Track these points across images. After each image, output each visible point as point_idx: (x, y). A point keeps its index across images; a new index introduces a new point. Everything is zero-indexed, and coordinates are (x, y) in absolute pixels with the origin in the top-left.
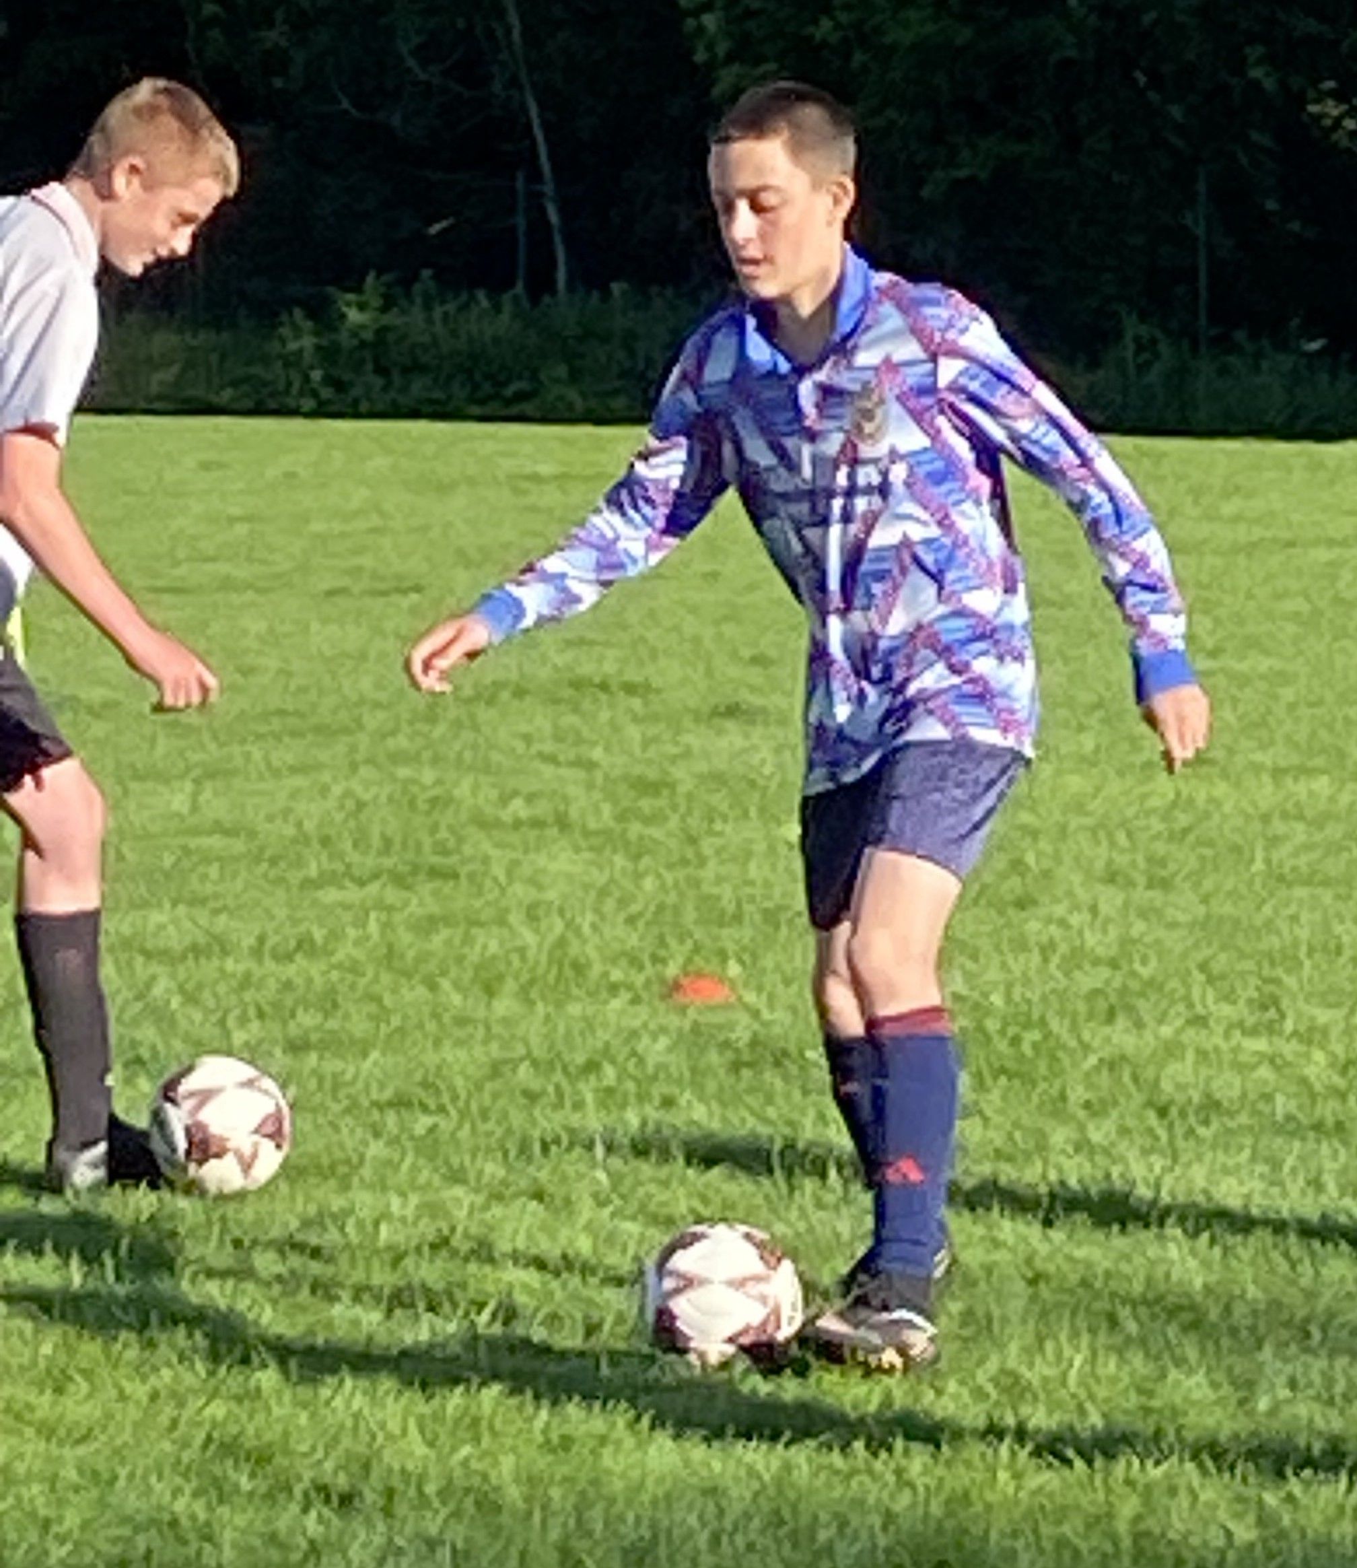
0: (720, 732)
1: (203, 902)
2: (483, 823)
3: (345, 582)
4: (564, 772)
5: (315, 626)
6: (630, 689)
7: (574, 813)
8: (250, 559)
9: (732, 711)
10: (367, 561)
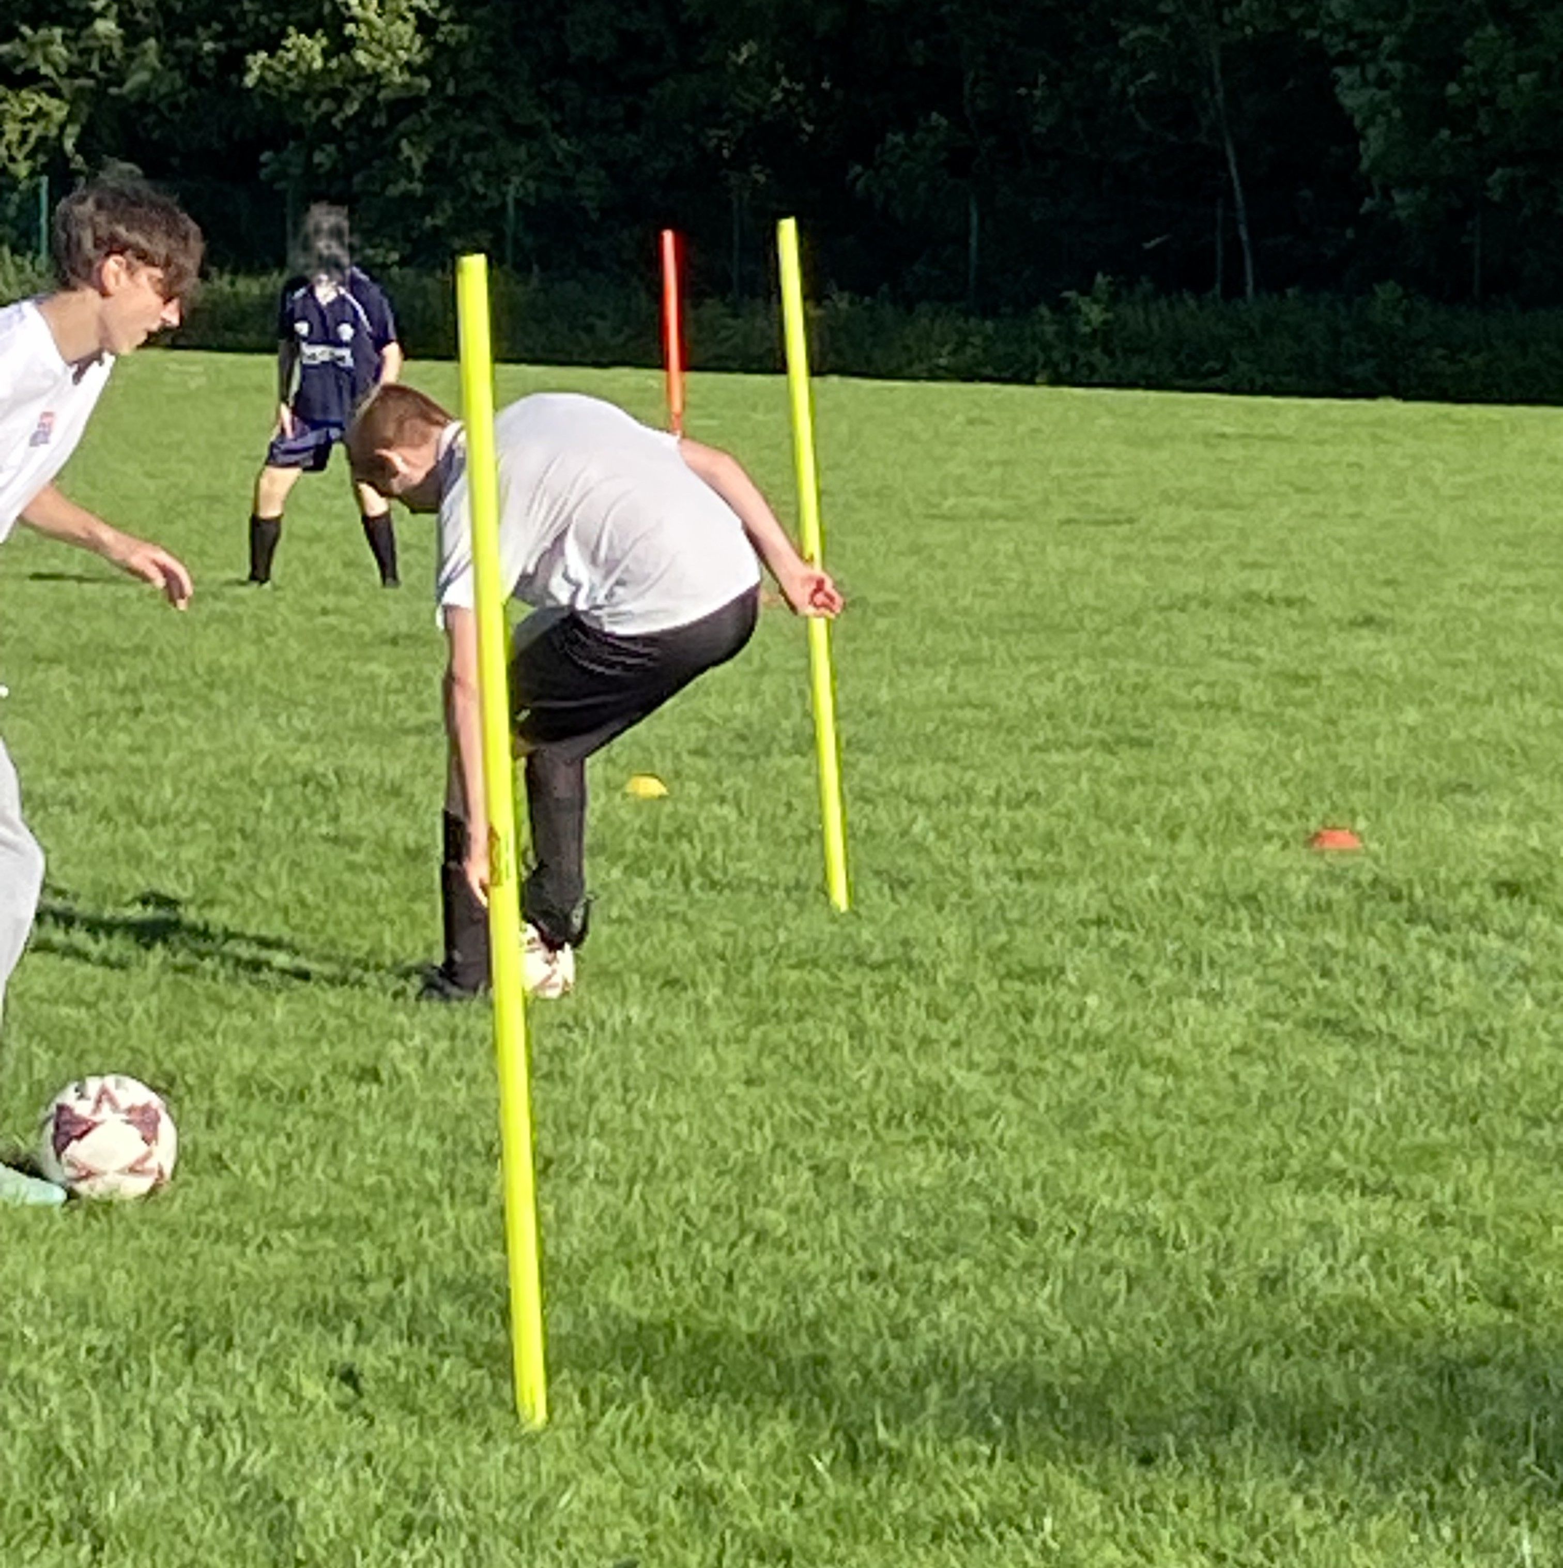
0: (1359, 638)
1: (955, 760)
2: (1173, 704)
3: (1075, 515)
4: (1237, 667)
5: (1050, 549)
6: (1289, 602)
7: (1242, 700)
8: (1002, 496)
9: (1369, 621)
10: (1093, 499)
